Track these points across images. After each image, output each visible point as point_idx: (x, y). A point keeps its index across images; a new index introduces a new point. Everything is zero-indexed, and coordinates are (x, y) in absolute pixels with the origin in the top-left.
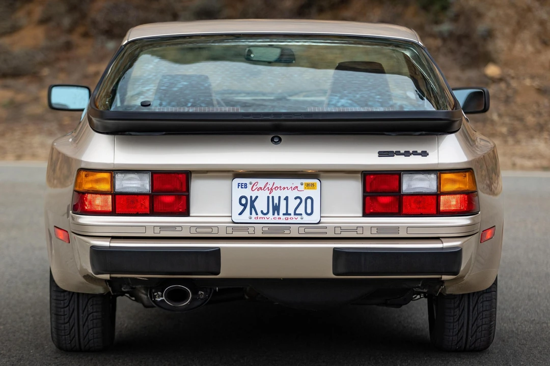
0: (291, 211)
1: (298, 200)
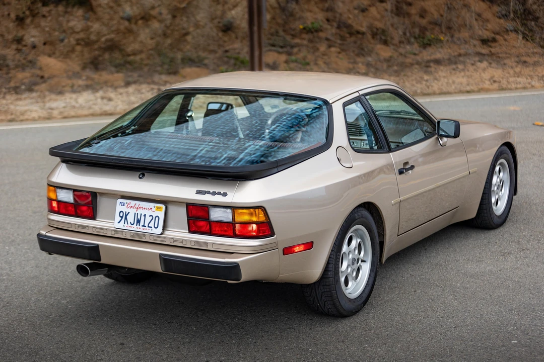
0: (146, 224)
1: (151, 217)
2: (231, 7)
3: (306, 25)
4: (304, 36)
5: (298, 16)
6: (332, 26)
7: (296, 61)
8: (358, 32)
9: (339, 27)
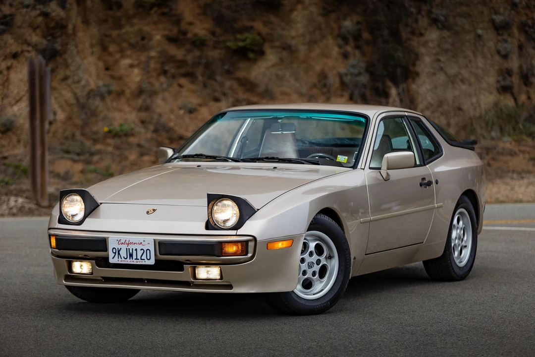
2: (13, 102)
3: (111, 128)
4: (110, 141)
5: (102, 115)
6: (147, 129)
7: (95, 171)
8: (181, 138)
9: (156, 131)
